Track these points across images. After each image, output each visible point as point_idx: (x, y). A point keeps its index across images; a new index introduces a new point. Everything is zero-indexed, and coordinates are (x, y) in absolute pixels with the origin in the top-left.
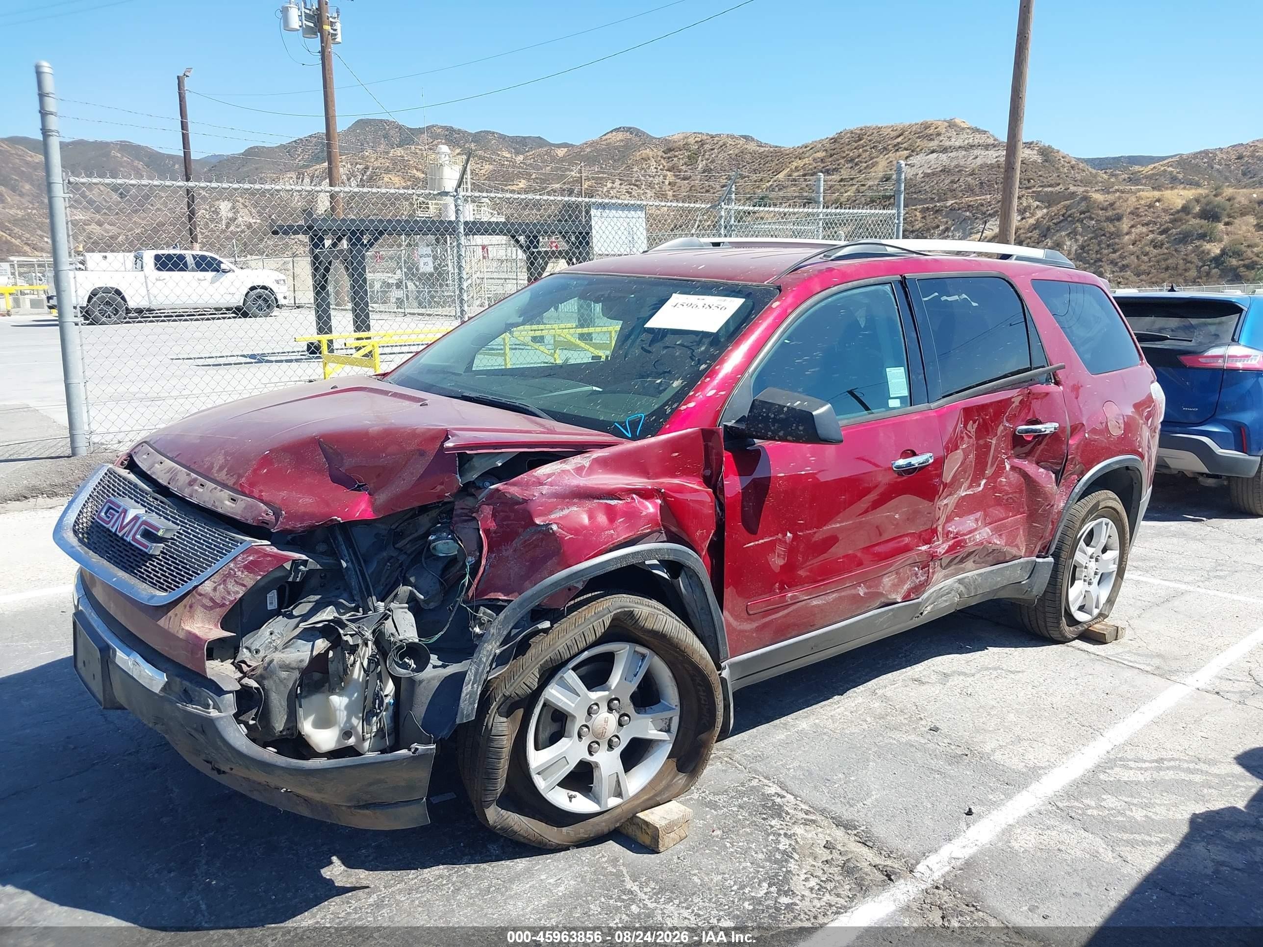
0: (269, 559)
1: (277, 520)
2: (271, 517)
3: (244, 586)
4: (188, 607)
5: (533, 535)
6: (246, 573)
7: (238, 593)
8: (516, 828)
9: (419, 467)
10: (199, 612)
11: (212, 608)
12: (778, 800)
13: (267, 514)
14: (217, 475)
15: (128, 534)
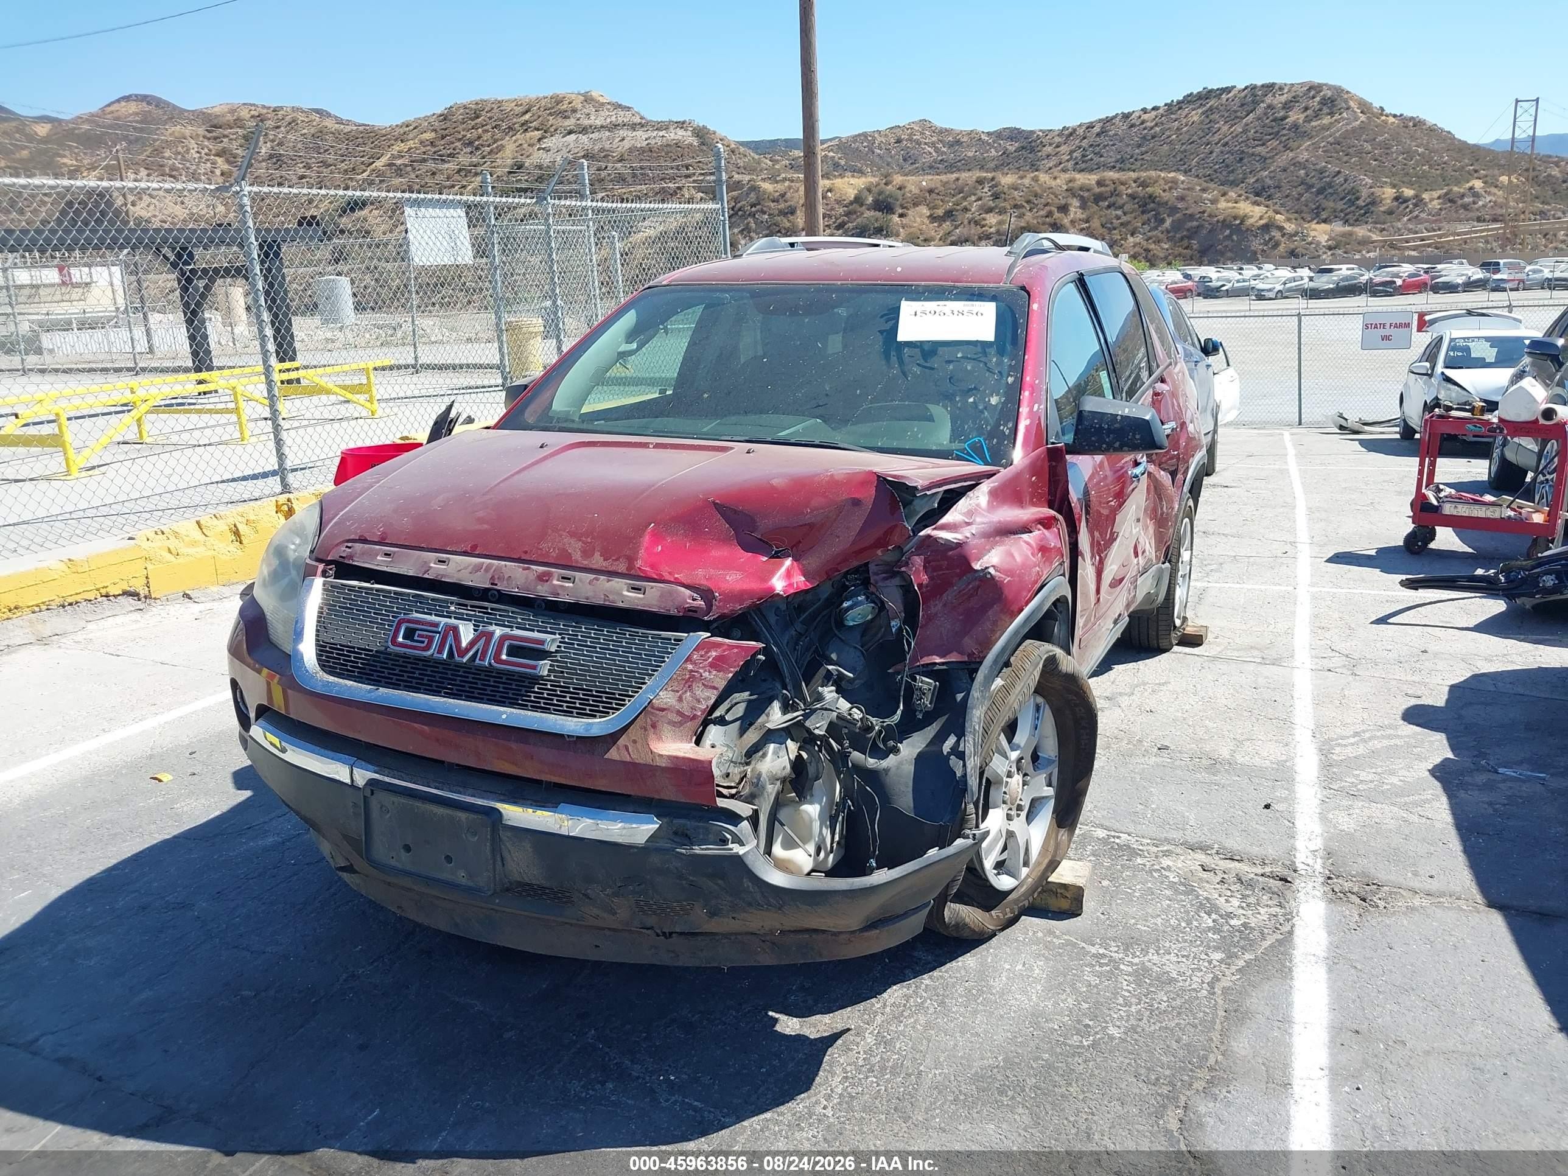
0: (736, 650)
1: (709, 606)
2: (700, 603)
3: (715, 688)
4: (649, 727)
5: (969, 584)
6: (715, 672)
7: (709, 698)
8: (967, 920)
9: (857, 520)
10: (666, 730)
11: (681, 724)
12: (1117, 841)
13: (694, 600)
14: (586, 562)
15: (482, 659)
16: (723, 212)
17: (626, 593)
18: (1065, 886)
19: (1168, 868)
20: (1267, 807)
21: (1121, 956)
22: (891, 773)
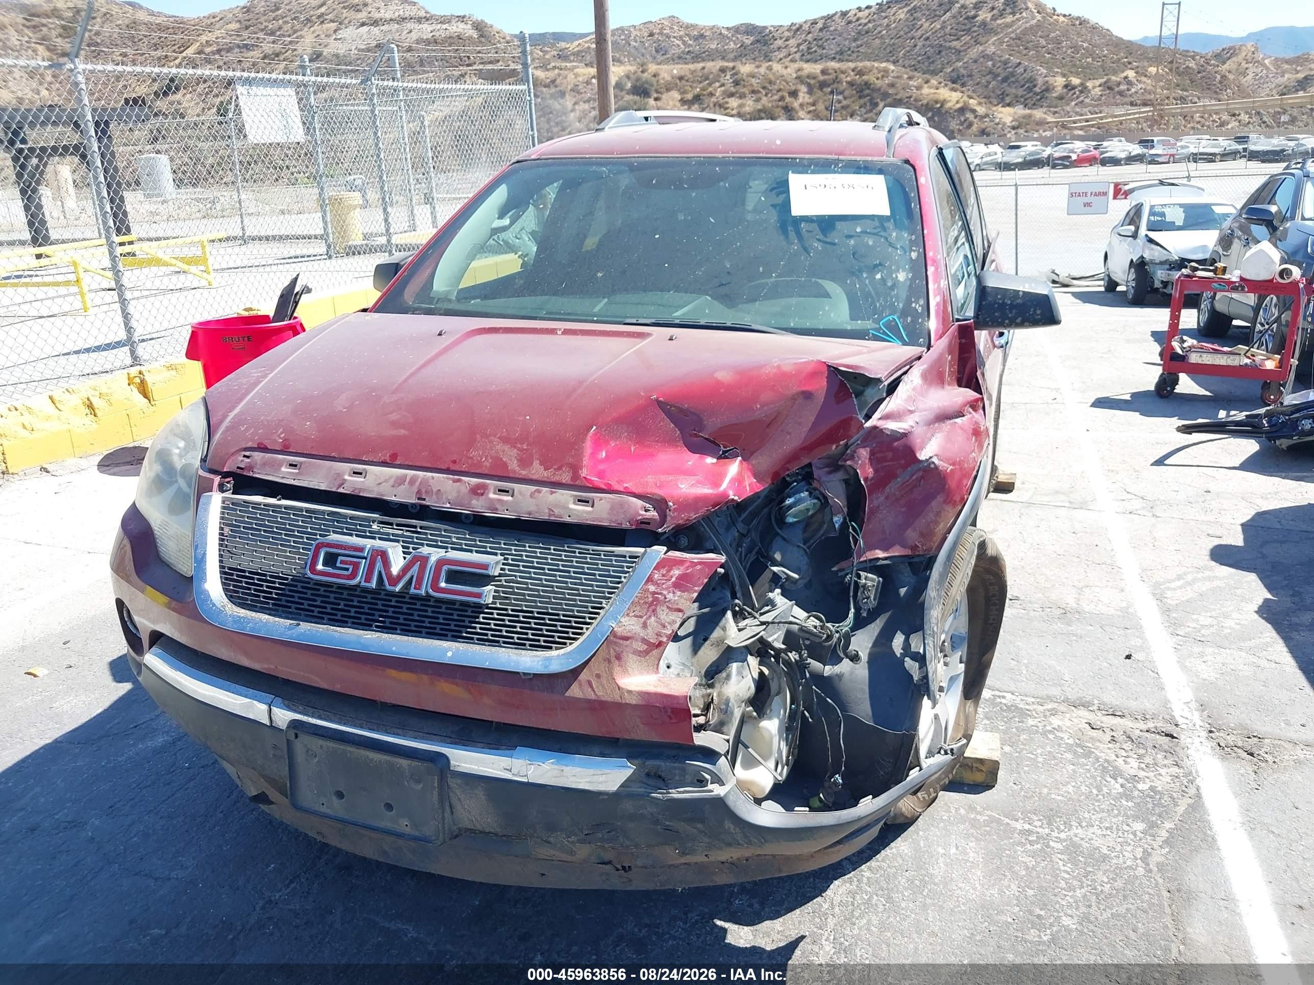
0: (699, 567)
1: (664, 517)
2: (653, 514)
3: (680, 611)
4: (613, 659)
5: (913, 475)
6: (679, 593)
7: (674, 622)
8: (903, 808)
10: (631, 662)
11: (647, 653)
12: (1003, 701)
13: (646, 511)
14: (524, 472)
15: (419, 586)
16: (529, 92)
17: (572, 506)
18: (981, 761)
19: (1059, 729)
20: (1128, 657)
21: (1047, 831)
22: (845, 679)
